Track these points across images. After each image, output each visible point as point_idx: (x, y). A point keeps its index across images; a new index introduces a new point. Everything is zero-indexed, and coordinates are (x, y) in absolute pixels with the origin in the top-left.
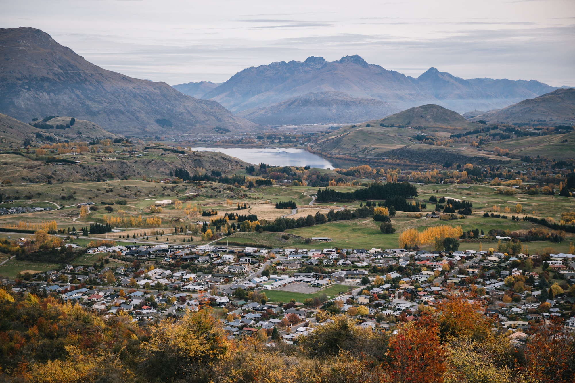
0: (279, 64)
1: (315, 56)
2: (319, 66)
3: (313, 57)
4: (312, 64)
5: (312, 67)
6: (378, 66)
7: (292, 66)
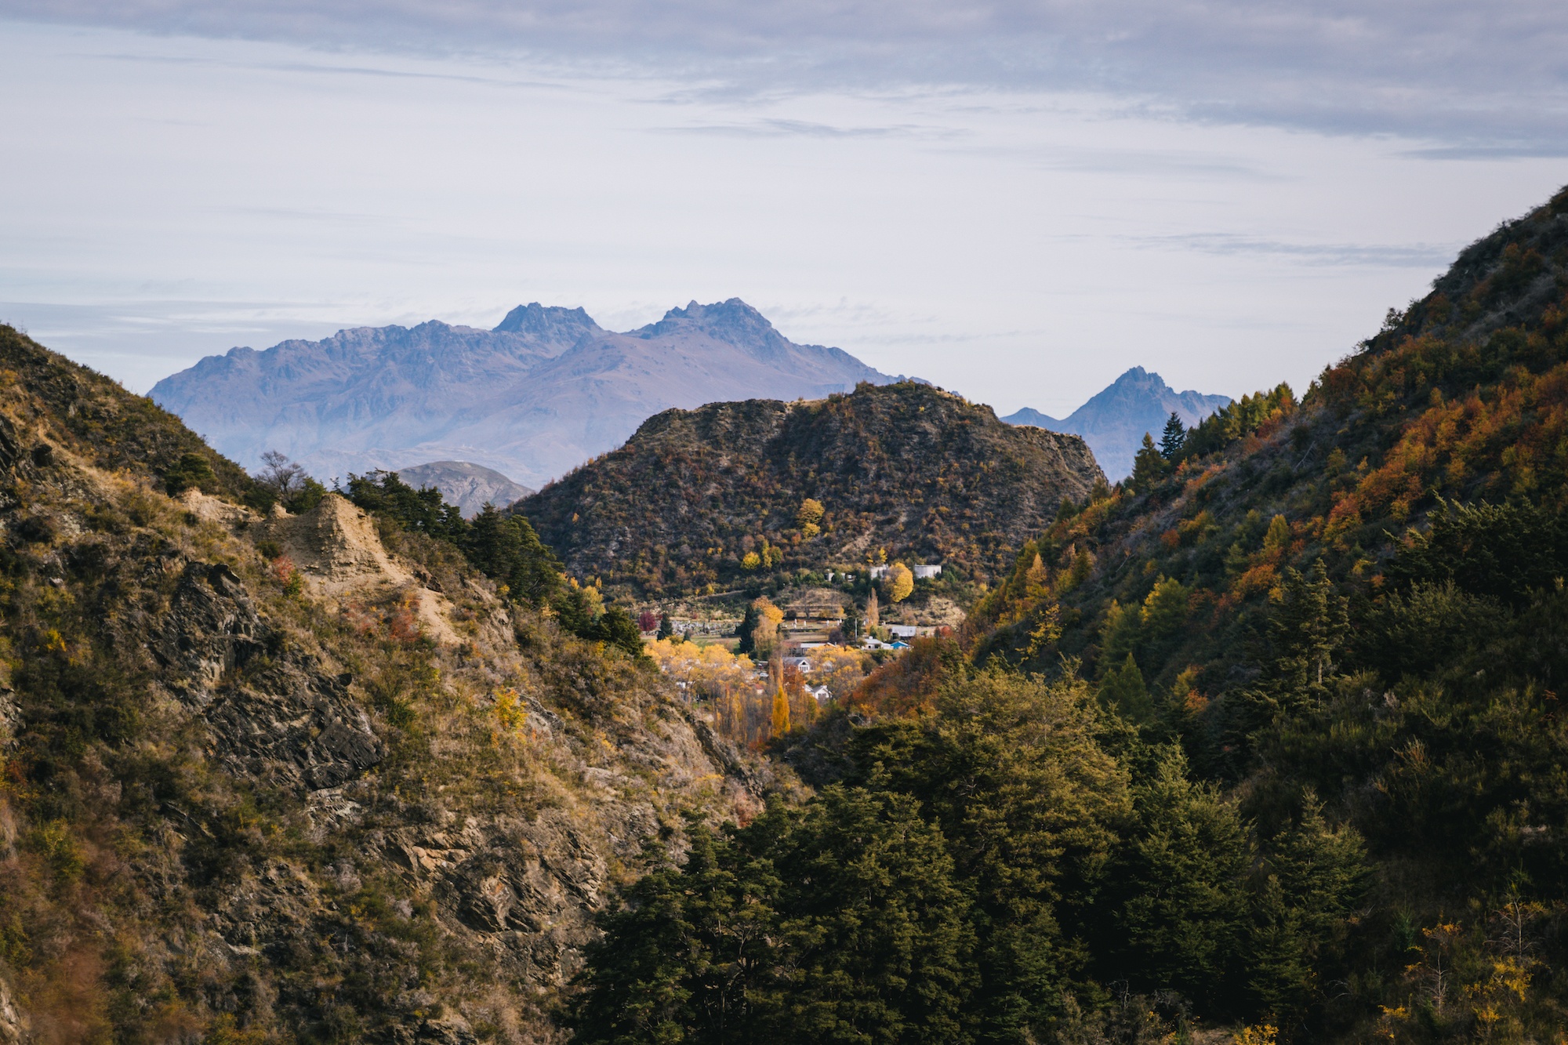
0: (376, 339)
1: (545, 304)
2: (556, 349)
3: (535, 306)
4: (530, 337)
5: (524, 351)
6: (835, 352)
7: (426, 346)
